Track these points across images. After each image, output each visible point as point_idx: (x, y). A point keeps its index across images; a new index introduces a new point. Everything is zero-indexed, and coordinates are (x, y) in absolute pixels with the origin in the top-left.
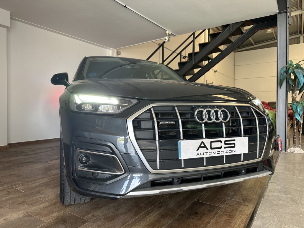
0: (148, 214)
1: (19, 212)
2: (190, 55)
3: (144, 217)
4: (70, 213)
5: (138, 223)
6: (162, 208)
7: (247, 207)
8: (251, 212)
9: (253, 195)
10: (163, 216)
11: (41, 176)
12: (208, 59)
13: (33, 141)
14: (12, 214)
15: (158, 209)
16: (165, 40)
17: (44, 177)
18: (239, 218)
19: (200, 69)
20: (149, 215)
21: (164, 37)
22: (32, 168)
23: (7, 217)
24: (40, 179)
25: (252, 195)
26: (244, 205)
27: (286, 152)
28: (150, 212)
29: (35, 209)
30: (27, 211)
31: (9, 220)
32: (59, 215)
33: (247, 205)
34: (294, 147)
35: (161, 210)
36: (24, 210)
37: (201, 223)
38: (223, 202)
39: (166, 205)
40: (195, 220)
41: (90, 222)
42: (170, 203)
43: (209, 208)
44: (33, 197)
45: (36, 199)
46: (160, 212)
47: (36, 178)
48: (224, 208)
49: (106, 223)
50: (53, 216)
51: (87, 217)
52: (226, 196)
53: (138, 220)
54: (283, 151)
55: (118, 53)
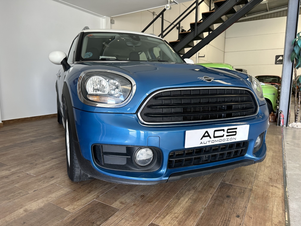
0: (179, 199)
1: (38, 201)
2: (192, 25)
3: (176, 203)
4: (95, 201)
5: (172, 210)
6: (191, 192)
7: (276, 188)
8: (283, 194)
9: (277, 174)
10: (195, 201)
11: (48, 157)
12: (209, 30)
13: (28, 118)
14: (31, 203)
15: (187, 193)
17: (53, 159)
18: (274, 201)
20: (181, 200)
21: (166, 5)
22: (36, 149)
23: (26, 207)
25: (276, 175)
26: (272, 186)
27: (288, 127)
28: (179, 197)
29: (55, 196)
30: (46, 199)
31: (30, 211)
32: (84, 203)
33: (276, 185)
34: (295, 122)
35: (190, 194)
36: (43, 199)
37: (238, 208)
38: (250, 182)
39: (194, 188)
40: (231, 204)
41: (120, 210)
42: (197, 185)
43: (238, 190)
44: (48, 182)
45: (51, 184)
46: (191, 197)
47: (44, 160)
48: (254, 189)
49: (138, 211)
50: (78, 204)
51: (116, 205)
52: (250, 176)
53: (171, 206)
54: (285, 126)
55: (112, 22)
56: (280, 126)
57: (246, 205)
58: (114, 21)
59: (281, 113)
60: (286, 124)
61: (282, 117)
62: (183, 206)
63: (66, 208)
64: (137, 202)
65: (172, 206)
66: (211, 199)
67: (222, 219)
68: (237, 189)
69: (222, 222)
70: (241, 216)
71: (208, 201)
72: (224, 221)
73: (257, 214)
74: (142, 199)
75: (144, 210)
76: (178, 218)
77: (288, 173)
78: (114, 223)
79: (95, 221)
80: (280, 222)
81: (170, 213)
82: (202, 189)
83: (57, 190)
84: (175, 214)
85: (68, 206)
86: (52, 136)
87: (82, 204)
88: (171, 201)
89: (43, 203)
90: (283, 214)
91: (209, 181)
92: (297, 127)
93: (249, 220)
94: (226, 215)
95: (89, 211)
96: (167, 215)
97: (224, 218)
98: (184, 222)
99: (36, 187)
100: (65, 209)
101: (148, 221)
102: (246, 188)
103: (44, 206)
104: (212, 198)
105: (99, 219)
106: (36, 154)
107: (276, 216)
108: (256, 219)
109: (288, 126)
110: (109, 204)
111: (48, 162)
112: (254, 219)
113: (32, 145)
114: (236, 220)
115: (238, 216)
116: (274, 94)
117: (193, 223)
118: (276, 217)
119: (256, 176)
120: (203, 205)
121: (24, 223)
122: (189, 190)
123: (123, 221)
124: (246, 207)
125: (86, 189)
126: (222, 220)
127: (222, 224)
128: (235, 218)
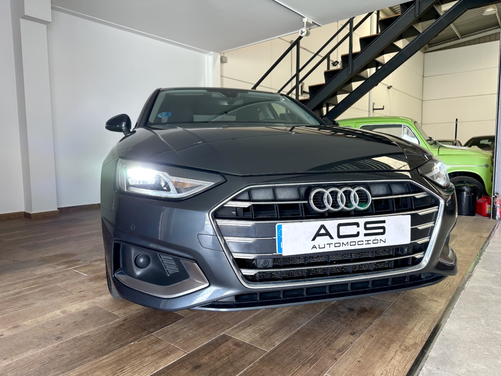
1: (81, 303)
2: (345, 58)
3: (269, 314)
12: (377, 64)
14: (72, 305)
16: (301, 34)
19: (362, 82)
21: (300, 29)
23: (65, 308)
29: (104, 299)
31: (69, 313)
36: (89, 300)
38: (397, 294)
41: (187, 318)
55: (223, 61)
57: (374, 321)
58: (226, 58)
59: (496, 197)
61: (499, 204)
63: (116, 312)
65: (261, 317)
69: (326, 339)
70: (358, 334)
71: (316, 314)
72: (328, 338)
73: (384, 333)
76: (263, 331)
79: (148, 327)
81: (255, 325)
84: (261, 326)
85: (118, 310)
88: (262, 311)
89: (87, 306)
90: (427, 334)
93: (368, 338)
94: (335, 331)
95: (144, 317)
97: (330, 335)
98: (270, 336)
99: (84, 287)
102: (384, 301)
104: (325, 310)
105: (154, 326)
107: (413, 337)
112: (376, 338)
114: (347, 338)
115: (352, 334)
121: (58, 325)
123: (185, 330)
124: (372, 324)
128: (348, 335)
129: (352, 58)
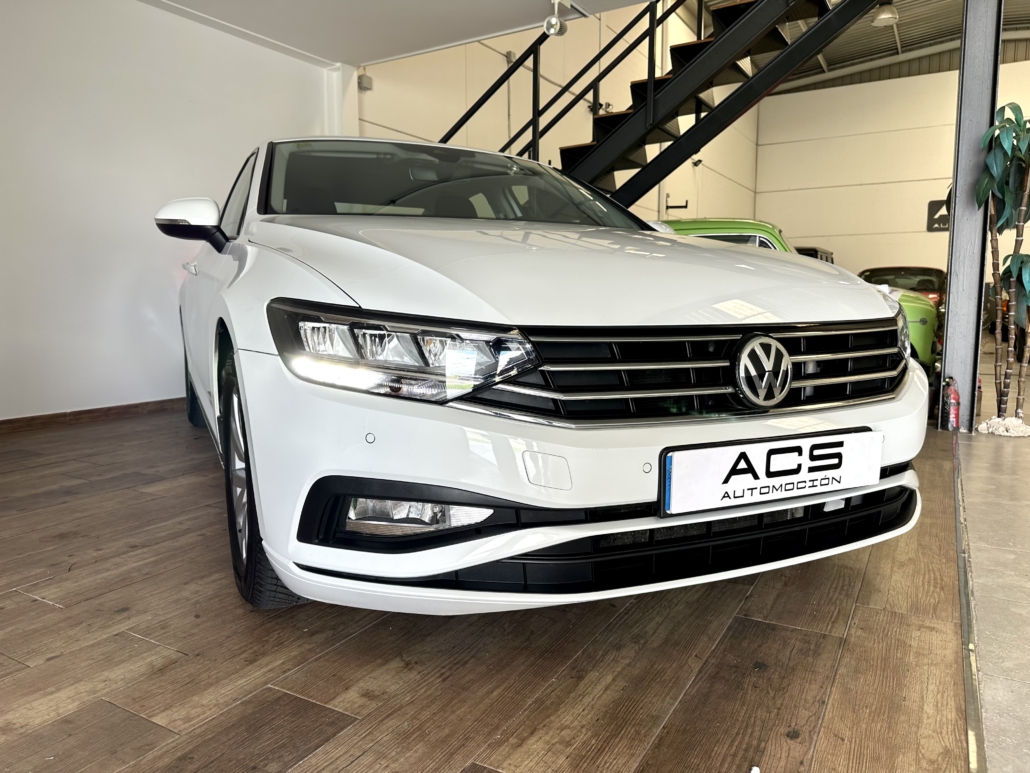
0: (580, 678)
1: (57, 695)
2: (637, 89)
3: (570, 692)
4: (270, 689)
5: (552, 718)
6: (624, 652)
7: (933, 633)
9: (935, 587)
10: (639, 684)
11: (119, 544)
12: (699, 106)
13: (64, 415)
14: (30, 702)
15: (610, 657)
16: (548, 29)
17: (134, 547)
18: (925, 677)
19: (667, 144)
20: (586, 680)
21: (544, 20)
22: (78, 515)
23: (10, 716)
24: (118, 555)
25: (932, 588)
26: (920, 628)
27: (973, 434)
28: (583, 670)
29: (122, 677)
30: (90, 686)
31: (22, 731)
32: (226, 699)
33: (932, 625)
34: (999, 416)
35: (622, 658)
36: (77, 685)
37: (795, 706)
38: (841, 617)
39: (636, 639)
40: (768, 692)
41: (361, 721)
42: (647, 629)
43: (798, 643)
44: (104, 627)
45: (116, 635)
46: (623, 669)
47: (100, 552)
48: (852, 640)
49: (426, 721)
50: (205, 702)
51: (347, 701)
52: (840, 593)
53: (548, 702)
54: (963, 430)
55: (363, 85)
56: (946, 432)
57: (825, 693)
58: (370, 79)
59: (948, 384)
60: (967, 423)
61: (954, 399)
62: (593, 703)
63: (161, 715)
64: (425, 692)
65: (552, 703)
66: (697, 676)
67: (736, 743)
68: (793, 641)
69: (734, 755)
70: (805, 735)
71: (685, 684)
72: (741, 753)
73: (864, 726)
74: (444, 680)
75: (447, 718)
76: (571, 745)
77: (975, 582)
78: (333, 767)
79: (261, 761)
80: (947, 752)
81: (545, 729)
82: (666, 642)
83: (133, 653)
84: (562, 730)
85: (167, 709)
86: (144, 471)
87: (221, 701)
88: (550, 685)
89: (74, 701)
90: (959, 722)
91: (691, 615)
92: (1006, 434)
93: (835, 746)
94: (749, 731)
95: (243, 728)
96: (532, 733)
97: (741, 743)
98: (594, 759)
99: (58, 644)
100: (155, 720)
101: (458, 757)
102: (824, 636)
103: (79, 713)
104: (700, 672)
105: (276, 755)
106: (75, 534)
107: (934, 731)
108: (861, 741)
109: (977, 430)
110: (321, 702)
111: (118, 560)
112: (851, 742)
113: (65, 502)
114: (785, 748)
115: (793, 735)
116: (923, 322)
117: (628, 761)
118: (935, 735)
119: (861, 595)
120: (665, 696)
122: (618, 648)
123: (368, 759)
124: (823, 702)
125: (243, 649)
126: (734, 748)
127: (732, 762)
128: (783, 740)
129: (655, 90)
